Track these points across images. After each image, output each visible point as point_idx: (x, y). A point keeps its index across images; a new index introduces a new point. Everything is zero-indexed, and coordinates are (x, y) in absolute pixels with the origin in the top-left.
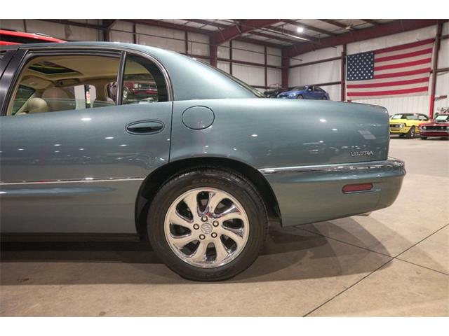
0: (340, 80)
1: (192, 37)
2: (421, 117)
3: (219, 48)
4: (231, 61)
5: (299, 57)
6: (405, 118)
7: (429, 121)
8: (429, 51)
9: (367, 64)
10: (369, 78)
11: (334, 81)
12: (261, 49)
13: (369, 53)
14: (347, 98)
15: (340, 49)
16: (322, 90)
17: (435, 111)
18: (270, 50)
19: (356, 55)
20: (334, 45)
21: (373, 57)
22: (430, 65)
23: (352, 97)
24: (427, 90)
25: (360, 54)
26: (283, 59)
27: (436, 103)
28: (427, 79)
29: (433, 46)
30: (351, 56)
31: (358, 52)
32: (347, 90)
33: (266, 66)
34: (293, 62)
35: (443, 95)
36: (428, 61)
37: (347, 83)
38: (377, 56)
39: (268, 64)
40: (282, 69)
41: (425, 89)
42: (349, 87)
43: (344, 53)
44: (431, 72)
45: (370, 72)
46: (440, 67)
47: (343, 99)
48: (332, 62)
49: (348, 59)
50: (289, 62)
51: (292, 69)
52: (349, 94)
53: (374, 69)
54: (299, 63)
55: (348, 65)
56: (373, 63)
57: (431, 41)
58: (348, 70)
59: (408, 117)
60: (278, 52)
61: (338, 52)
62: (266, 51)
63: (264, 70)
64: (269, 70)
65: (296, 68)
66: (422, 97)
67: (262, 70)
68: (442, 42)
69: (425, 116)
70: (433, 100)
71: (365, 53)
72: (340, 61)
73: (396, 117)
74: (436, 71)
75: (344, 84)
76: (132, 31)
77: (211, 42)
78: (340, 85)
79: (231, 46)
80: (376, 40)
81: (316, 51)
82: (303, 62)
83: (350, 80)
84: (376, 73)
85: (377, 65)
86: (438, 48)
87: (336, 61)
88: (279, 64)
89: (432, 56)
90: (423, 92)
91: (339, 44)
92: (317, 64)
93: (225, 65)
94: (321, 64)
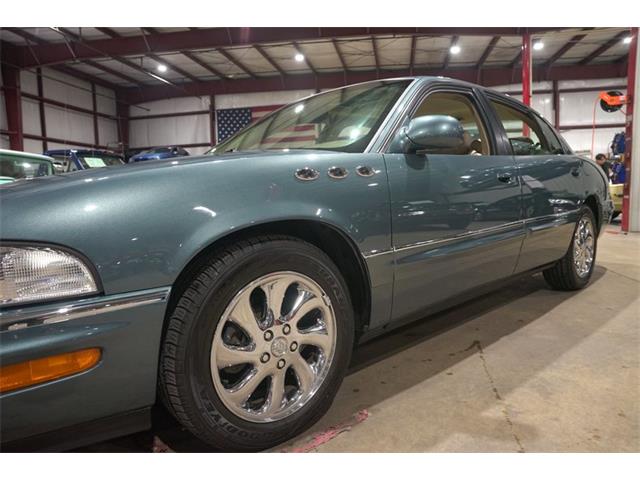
0: (209, 141)
4: (41, 100)
5: (144, 105)
9: (244, 123)
11: (200, 141)
12: (86, 86)
13: (246, 109)
15: (207, 100)
18: (100, 90)
19: (228, 110)
20: (198, 94)
21: (250, 115)
25: (234, 110)
26: (118, 106)
30: (222, 111)
31: (231, 108)
33: (95, 114)
34: (135, 111)
38: (255, 115)
39: (98, 110)
40: (117, 120)
43: (212, 106)
48: (196, 117)
49: (219, 115)
50: (128, 110)
51: (133, 123)
54: (145, 113)
55: (219, 122)
58: (220, 129)
60: (112, 95)
61: (204, 103)
62: (93, 89)
63: (92, 120)
64: (100, 121)
65: (140, 121)
67: (90, 120)
71: (239, 110)
72: (207, 117)
80: (251, 95)
81: (173, 100)
82: (152, 113)
87: (201, 116)
88: (112, 112)
91: (204, 94)
92: (173, 119)
93: (32, 105)
94: (180, 118)
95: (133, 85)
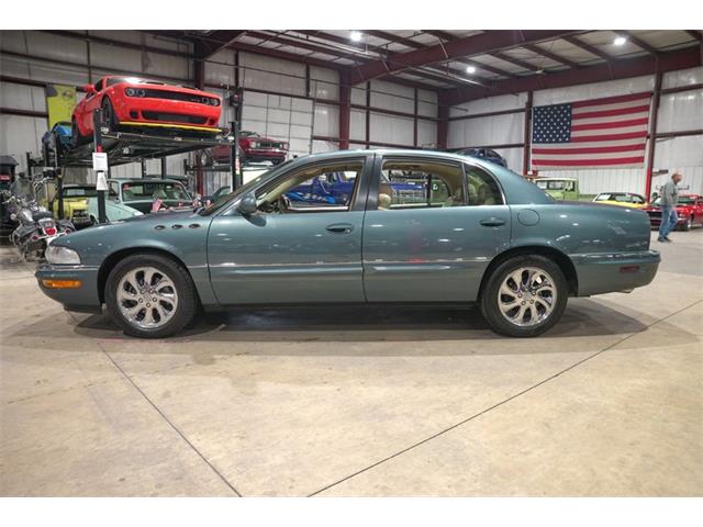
0: (523, 142)
1: (316, 74)
2: (635, 199)
3: (353, 90)
4: (368, 109)
5: (462, 106)
6: (614, 199)
7: (646, 204)
8: (646, 108)
9: (562, 120)
10: (564, 141)
11: (514, 142)
12: (410, 93)
13: (565, 105)
14: (532, 167)
15: (524, 97)
16: (498, 156)
17: (653, 191)
18: (423, 95)
19: (545, 107)
20: (515, 92)
21: (570, 111)
22: (647, 128)
23: (539, 167)
24: (643, 161)
25: (552, 107)
26: (439, 108)
27: (654, 179)
28: (642, 147)
29: (650, 102)
30: (539, 108)
31: (549, 104)
32: (532, 157)
33: (416, 117)
34: (455, 113)
35: (663, 168)
36: (644, 121)
37: (532, 146)
38: (575, 111)
39: (419, 114)
40: (438, 121)
41: (640, 159)
42: (535, 151)
43: (530, 104)
44: (648, 137)
45: (564, 132)
46: (659, 131)
47: (526, 169)
48: (512, 115)
49: (535, 113)
50: (448, 112)
51: (452, 123)
52: (535, 162)
53: (571, 128)
54: (464, 114)
55: (535, 120)
56: (570, 119)
57: (647, 95)
58: (535, 128)
59: (617, 198)
60: (434, 98)
61: (520, 101)
62: (416, 95)
63: (412, 123)
64: (420, 123)
65: (456, 122)
66: (636, 170)
67: (410, 123)
68: (662, 98)
69: (640, 197)
70: (650, 175)
71: (558, 106)
72: (523, 114)
73: (602, 197)
74: (654, 137)
75: (528, 147)
76: (233, 63)
77: (342, 82)
78: (523, 149)
79: (369, 87)
80: (573, 88)
81: (490, 99)
82: (470, 113)
83: (538, 142)
84: (574, 134)
85: (575, 123)
86: (657, 105)
87: (517, 114)
88: (434, 115)
89: (649, 115)
90: (637, 164)
91: (523, 91)
92: (490, 118)
93: (360, 114)
94: (496, 117)
95: (452, 86)
